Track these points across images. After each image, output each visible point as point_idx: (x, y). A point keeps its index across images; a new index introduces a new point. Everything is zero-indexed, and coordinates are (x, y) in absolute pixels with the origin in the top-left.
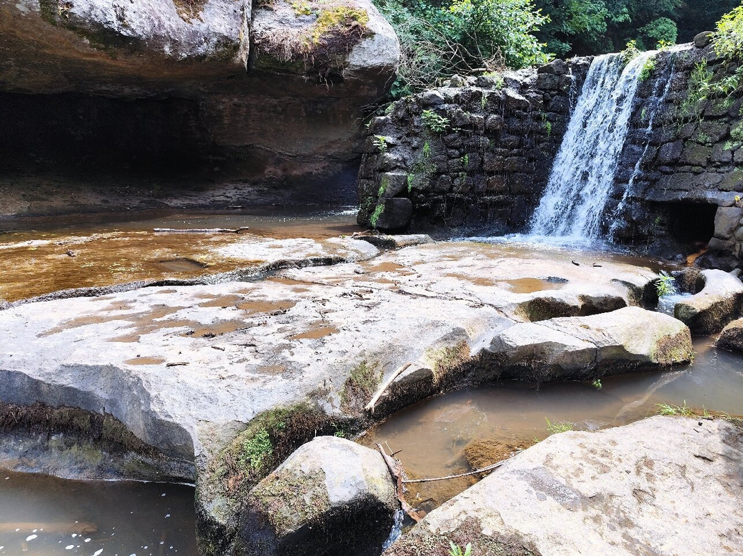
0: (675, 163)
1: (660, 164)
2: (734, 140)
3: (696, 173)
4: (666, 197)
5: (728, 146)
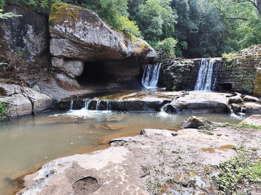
0: (223, 78)
1: (220, 78)
2: (232, 75)
3: (227, 79)
4: (222, 83)
5: (231, 75)
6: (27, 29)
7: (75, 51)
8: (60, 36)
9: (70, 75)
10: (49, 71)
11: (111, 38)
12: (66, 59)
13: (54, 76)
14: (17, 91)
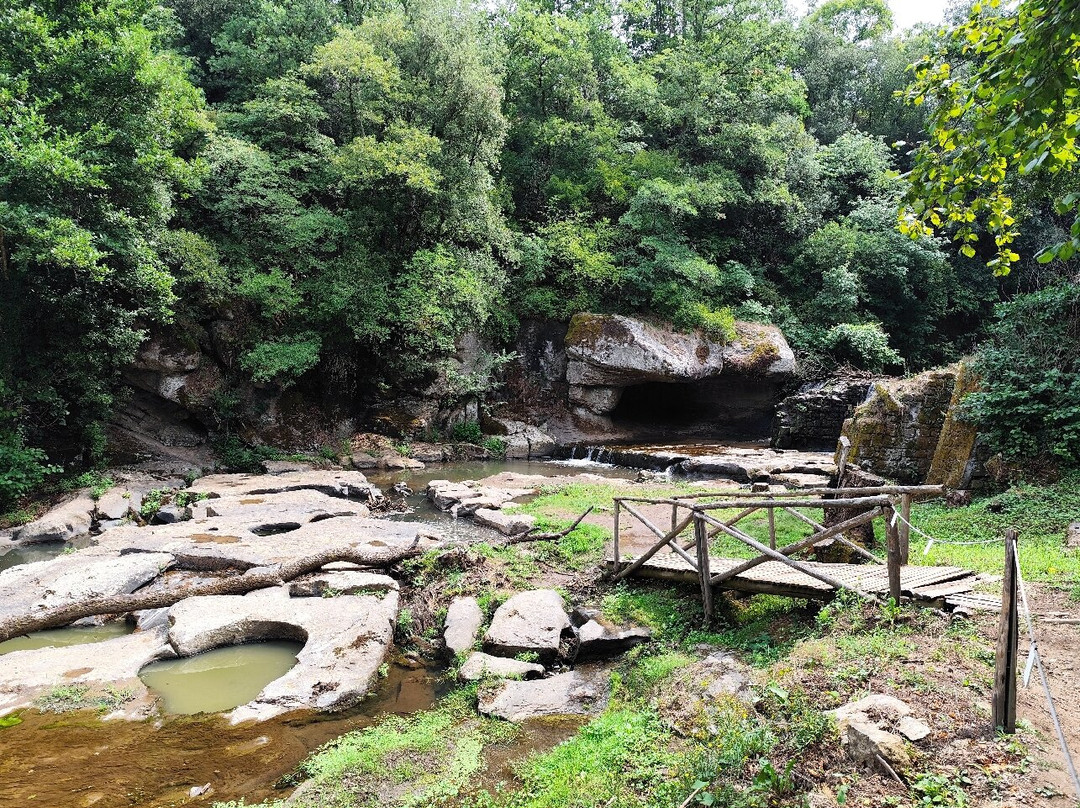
6: (546, 346)
7: (599, 377)
8: (578, 358)
9: (595, 410)
10: (566, 404)
11: (646, 358)
12: (587, 388)
13: (571, 412)
14: (519, 430)
